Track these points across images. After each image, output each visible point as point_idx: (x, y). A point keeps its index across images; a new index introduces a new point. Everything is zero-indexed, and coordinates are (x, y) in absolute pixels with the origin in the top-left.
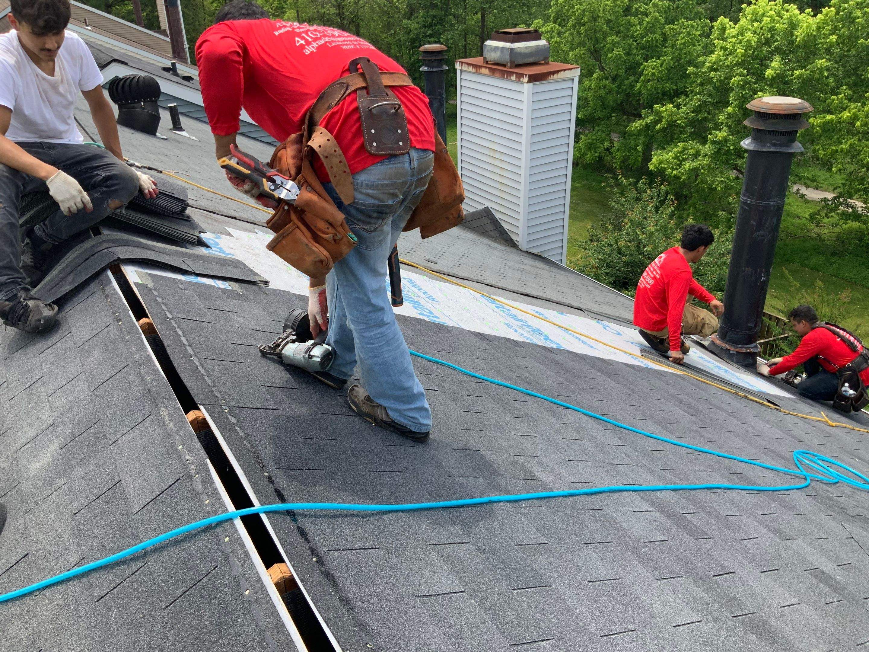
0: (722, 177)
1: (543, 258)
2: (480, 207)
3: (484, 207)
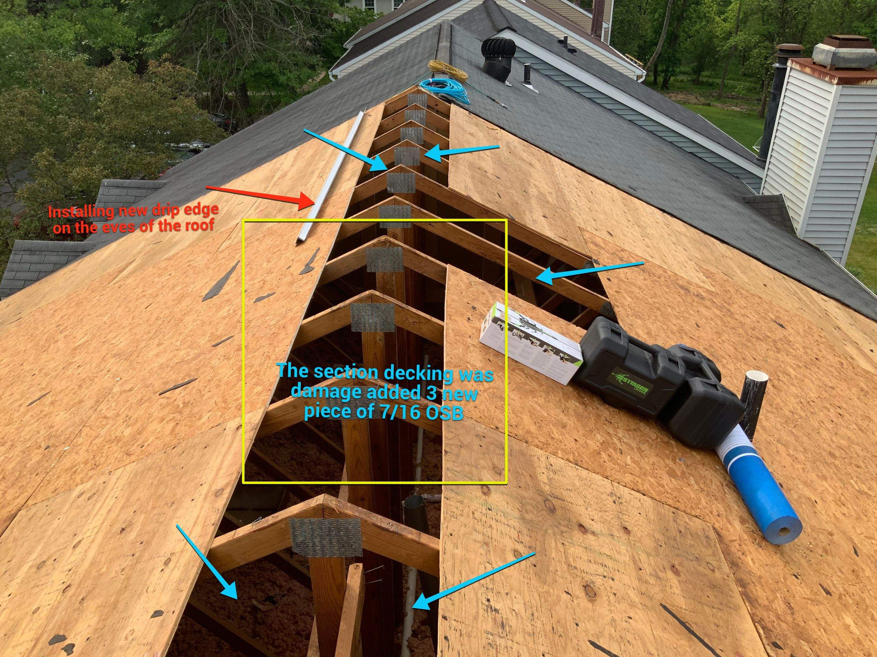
1: (817, 249)
2: (776, 193)
3: (778, 194)
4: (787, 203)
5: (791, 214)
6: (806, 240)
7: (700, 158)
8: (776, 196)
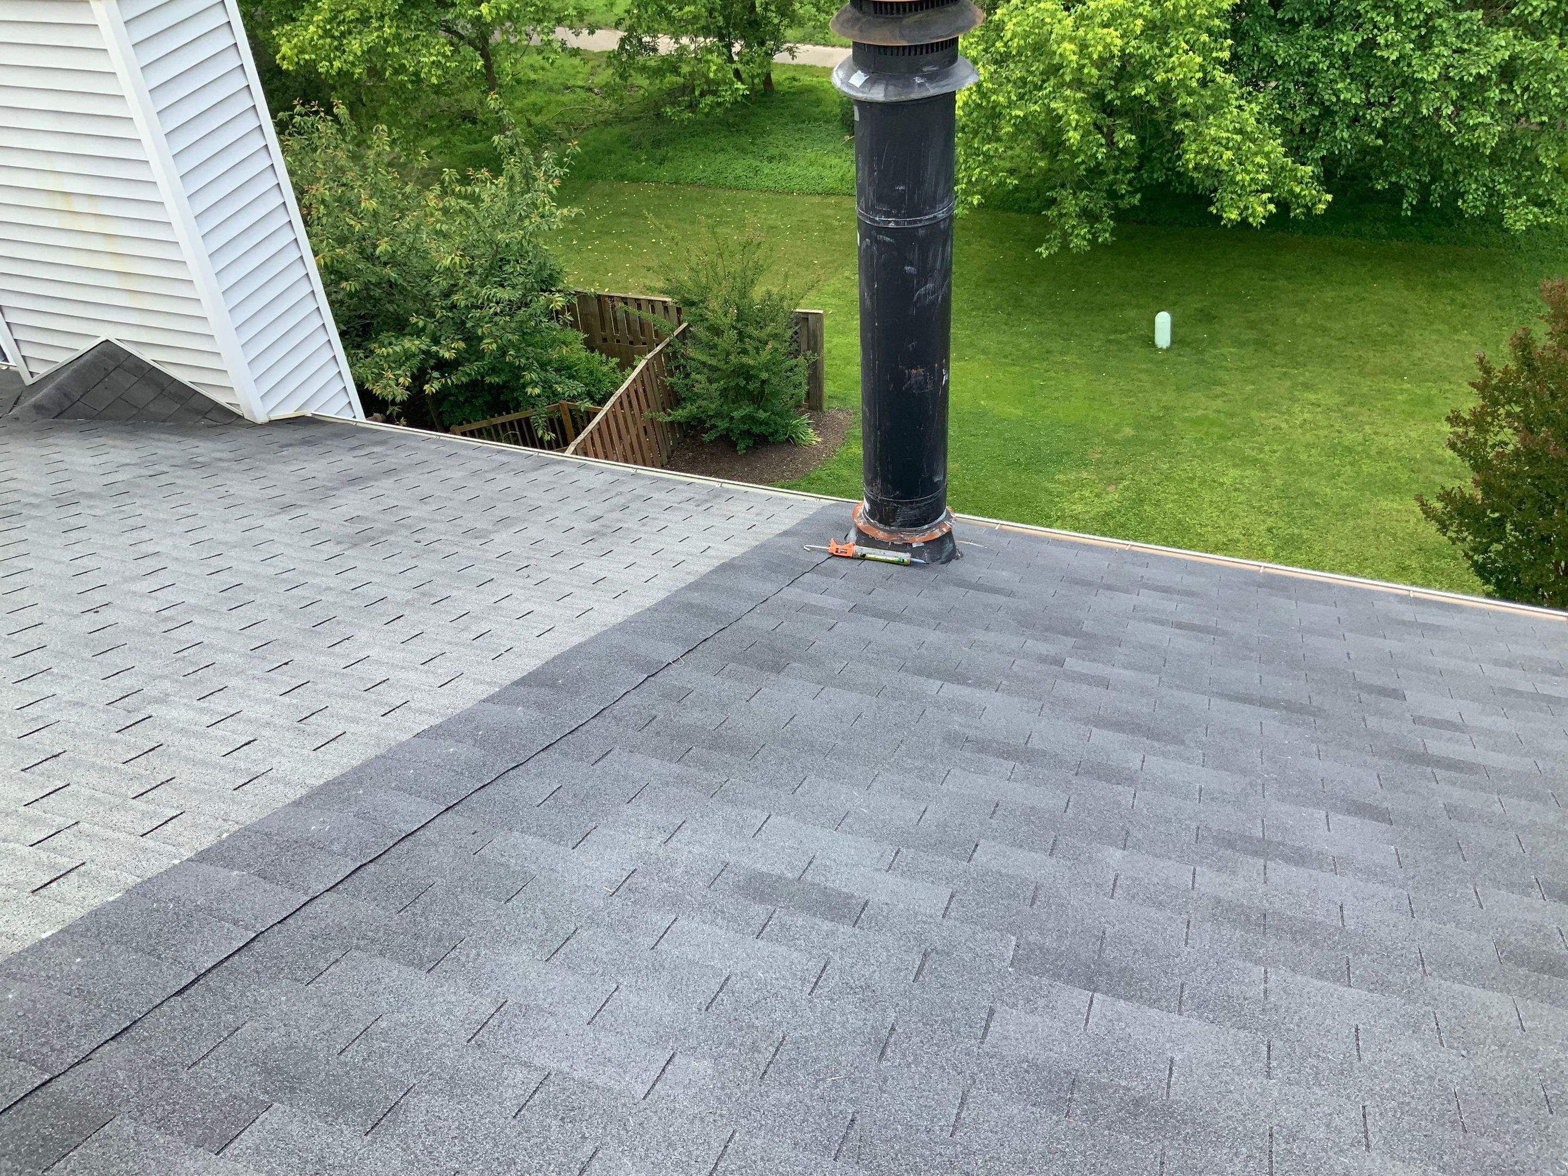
0: (431, 54)
3: (95, 343)
5: (184, 377)
8: (97, 352)
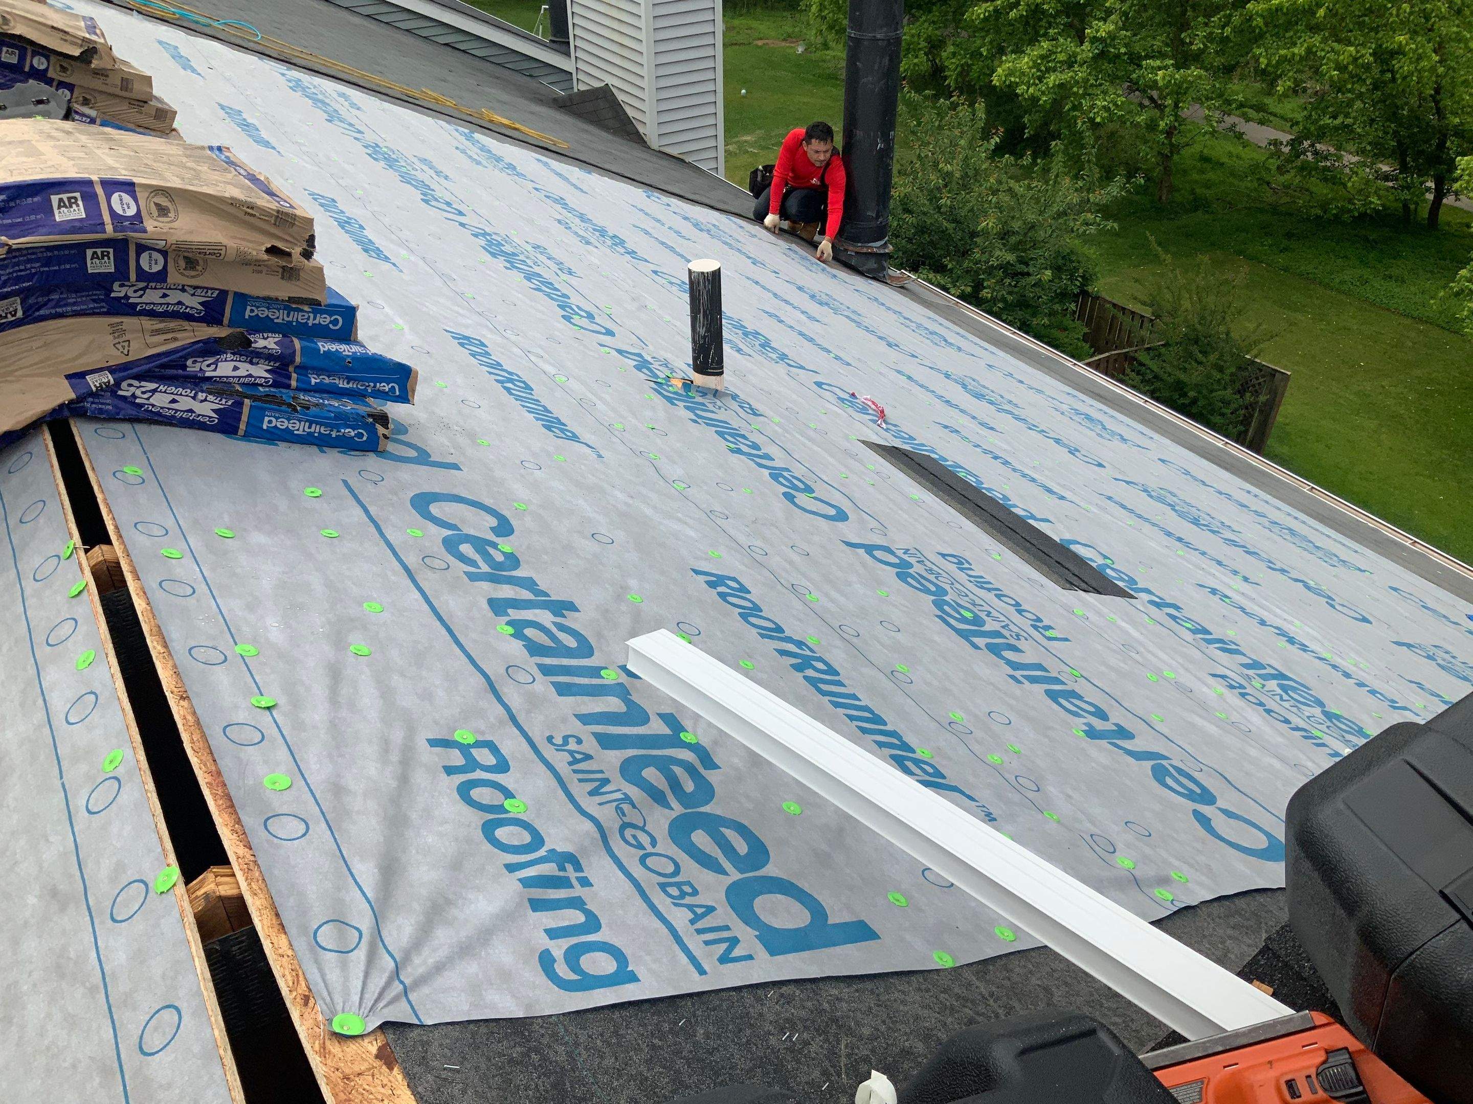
1: (683, 161)
2: (597, 84)
3: (603, 84)
4: (621, 97)
5: (630, 112)
6: (662, 149)
7: (464, 51)
8: (601, 88)
